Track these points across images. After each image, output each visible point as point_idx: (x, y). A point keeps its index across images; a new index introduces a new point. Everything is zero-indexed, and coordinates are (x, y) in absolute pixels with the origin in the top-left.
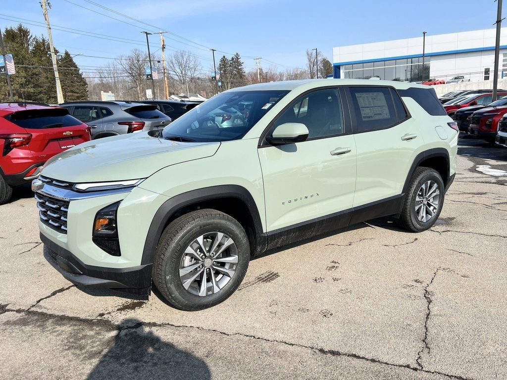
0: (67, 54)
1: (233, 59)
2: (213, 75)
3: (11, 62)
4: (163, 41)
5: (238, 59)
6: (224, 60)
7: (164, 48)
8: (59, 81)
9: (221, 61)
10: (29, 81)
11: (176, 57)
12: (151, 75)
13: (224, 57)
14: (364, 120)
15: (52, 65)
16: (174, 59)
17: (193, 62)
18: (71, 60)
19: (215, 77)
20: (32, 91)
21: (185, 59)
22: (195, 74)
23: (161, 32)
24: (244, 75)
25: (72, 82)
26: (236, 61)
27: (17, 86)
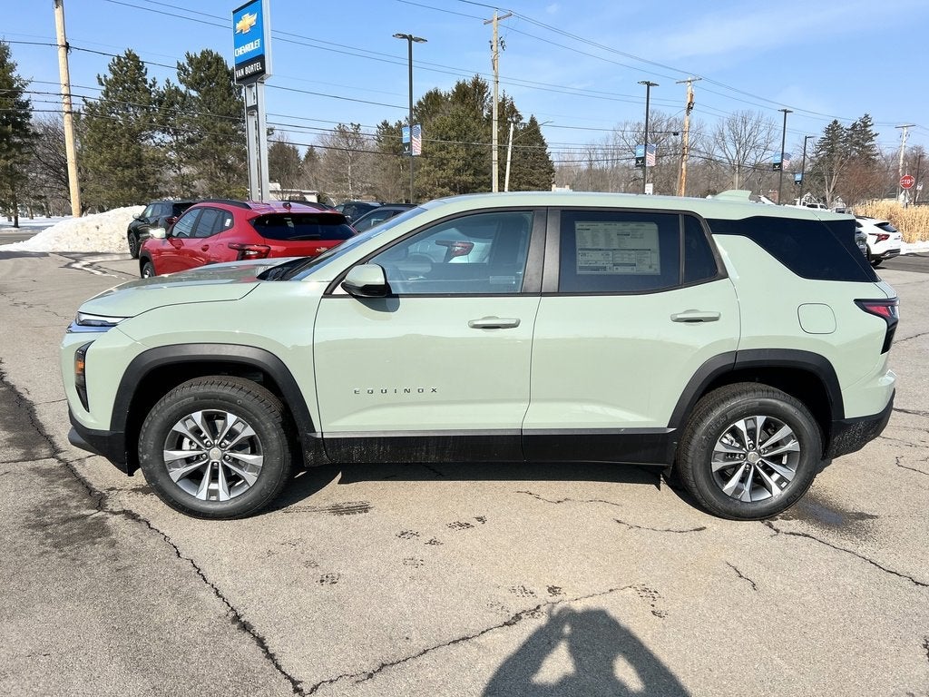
0: (533, 121)
1: (854, 126)
2: (778, 159)
3: (417, 137)
4: (692, 96)
5: (866, 126)
6: (833, 129)
7: (690, 108)
8: (497, 166)
9: (827, 131)
10: (469, 165)
11: (732, 124)
12: (643, 159)
13: (835, 122)
14: (579, 272)
15: (490, 140)
16: (726, 127)
17: (764, 133)
18: (537, 131)
19: (780, 165)
20: (471, 180)
21: (749, 127)
22: (764, 157)
23: (689, 79)
24: (874, 161)
25: (531, 167)
26: (862, 132)
27: (450, 172)
